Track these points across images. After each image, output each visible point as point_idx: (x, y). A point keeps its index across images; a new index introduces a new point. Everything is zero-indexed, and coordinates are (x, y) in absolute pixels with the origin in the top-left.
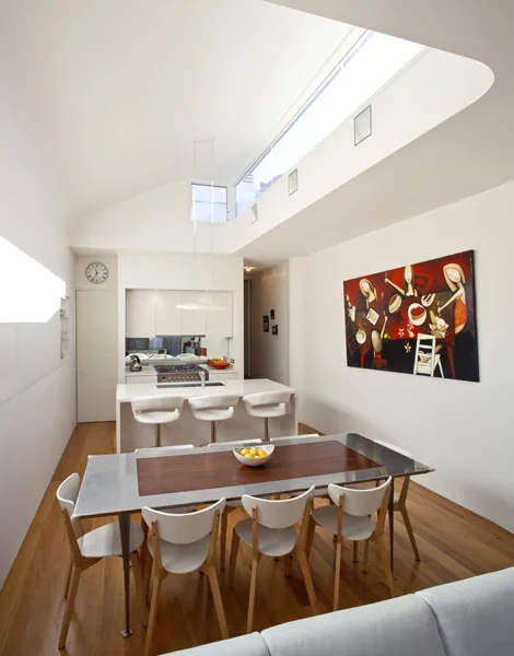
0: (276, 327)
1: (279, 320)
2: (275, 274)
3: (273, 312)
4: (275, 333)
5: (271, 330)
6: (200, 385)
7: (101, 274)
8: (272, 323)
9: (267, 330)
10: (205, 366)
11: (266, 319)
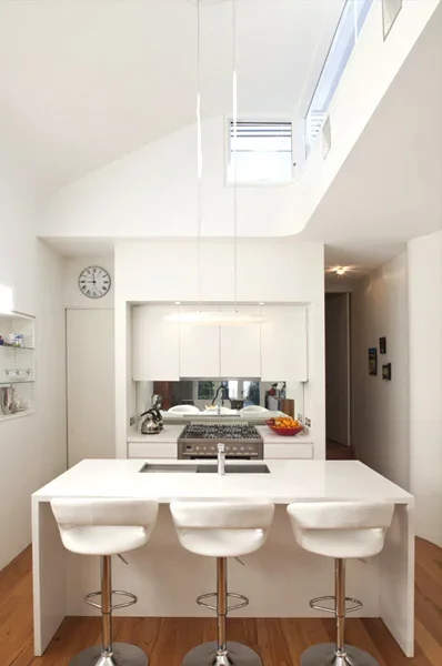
0: (388, 367)
1: (393, 355)
2: (386, 277)
3: (383, 342)
4: (388, 377)
5: (380, 371)
6: (213, 469)
7: (100, 282)
8: (382, 360)
9: (374, 373)
10: (263, 430)
11: (372, 354)
